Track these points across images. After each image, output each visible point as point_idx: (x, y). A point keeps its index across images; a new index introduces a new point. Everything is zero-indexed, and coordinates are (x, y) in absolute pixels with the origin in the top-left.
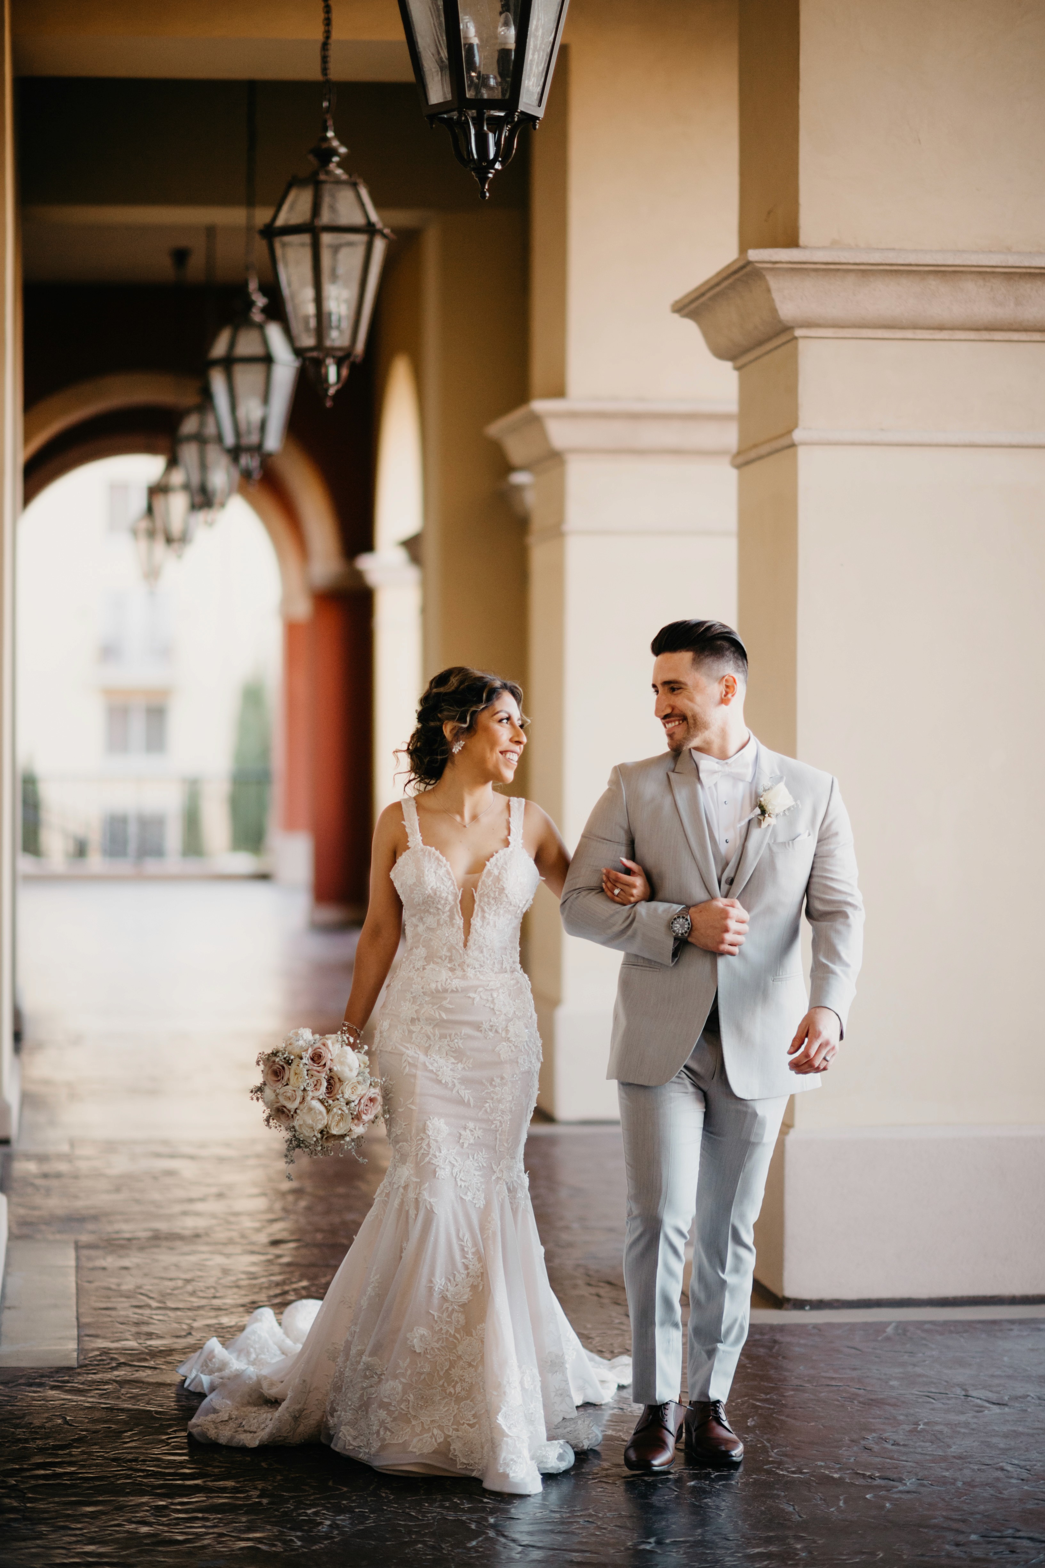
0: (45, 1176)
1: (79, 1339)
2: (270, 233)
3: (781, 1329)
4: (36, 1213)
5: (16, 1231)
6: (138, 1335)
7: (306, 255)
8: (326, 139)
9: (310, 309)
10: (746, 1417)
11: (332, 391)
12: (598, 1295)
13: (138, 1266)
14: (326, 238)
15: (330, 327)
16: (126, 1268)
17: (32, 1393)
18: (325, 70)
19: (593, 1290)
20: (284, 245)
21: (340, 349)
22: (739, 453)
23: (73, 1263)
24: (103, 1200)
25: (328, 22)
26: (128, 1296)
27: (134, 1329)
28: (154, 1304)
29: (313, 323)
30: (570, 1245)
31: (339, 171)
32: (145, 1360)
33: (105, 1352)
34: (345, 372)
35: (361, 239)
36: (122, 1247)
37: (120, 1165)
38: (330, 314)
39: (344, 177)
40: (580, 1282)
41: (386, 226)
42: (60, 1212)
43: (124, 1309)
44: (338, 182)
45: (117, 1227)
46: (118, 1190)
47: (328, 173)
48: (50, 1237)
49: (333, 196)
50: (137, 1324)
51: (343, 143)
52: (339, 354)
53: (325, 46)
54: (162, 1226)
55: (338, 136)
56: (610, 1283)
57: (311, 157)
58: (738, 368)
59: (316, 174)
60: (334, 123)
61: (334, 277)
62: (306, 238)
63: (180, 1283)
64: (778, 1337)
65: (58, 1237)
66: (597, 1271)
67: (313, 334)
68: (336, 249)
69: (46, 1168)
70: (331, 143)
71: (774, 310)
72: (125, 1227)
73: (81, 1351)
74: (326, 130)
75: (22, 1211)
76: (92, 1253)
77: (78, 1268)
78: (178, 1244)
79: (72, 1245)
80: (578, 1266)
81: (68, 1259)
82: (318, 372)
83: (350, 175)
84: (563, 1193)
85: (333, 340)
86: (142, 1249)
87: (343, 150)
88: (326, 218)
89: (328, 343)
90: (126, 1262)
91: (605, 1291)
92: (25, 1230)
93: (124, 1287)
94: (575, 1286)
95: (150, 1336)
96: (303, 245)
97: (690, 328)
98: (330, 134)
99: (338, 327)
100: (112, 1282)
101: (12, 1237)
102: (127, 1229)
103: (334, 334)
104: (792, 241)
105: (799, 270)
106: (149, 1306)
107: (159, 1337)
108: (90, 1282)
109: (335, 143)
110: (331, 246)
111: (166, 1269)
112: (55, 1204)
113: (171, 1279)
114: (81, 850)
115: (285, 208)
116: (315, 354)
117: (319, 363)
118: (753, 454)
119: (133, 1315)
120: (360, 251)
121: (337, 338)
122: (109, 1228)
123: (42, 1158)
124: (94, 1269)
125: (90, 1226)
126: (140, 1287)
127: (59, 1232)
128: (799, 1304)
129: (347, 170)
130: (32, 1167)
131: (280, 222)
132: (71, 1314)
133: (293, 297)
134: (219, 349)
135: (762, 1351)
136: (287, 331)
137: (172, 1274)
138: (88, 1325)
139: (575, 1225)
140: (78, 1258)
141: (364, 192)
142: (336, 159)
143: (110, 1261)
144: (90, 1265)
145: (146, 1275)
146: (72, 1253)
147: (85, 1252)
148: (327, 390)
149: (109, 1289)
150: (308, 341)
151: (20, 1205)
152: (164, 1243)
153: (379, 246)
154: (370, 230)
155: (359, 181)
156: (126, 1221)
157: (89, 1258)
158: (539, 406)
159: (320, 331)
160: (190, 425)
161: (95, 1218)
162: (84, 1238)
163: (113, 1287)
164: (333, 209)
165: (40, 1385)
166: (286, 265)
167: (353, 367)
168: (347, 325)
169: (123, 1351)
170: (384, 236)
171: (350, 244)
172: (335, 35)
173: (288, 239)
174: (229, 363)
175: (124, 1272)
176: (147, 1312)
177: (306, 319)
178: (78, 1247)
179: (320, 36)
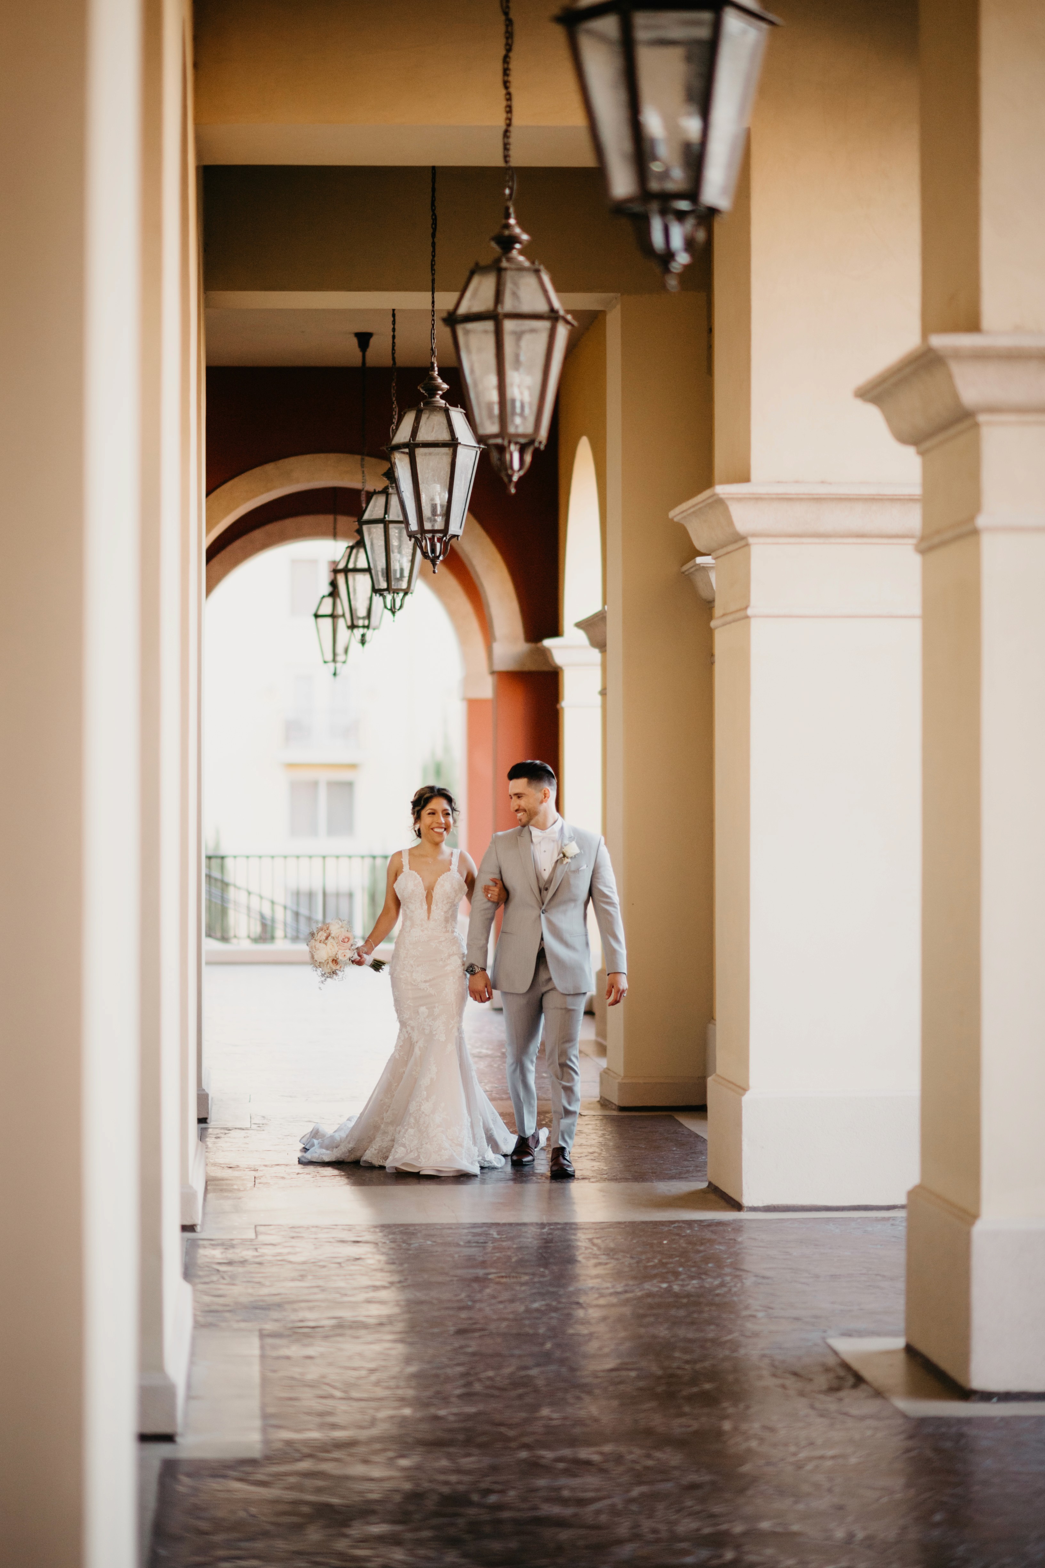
0: (230, 1263)
1: (264, 1429)
2: (453, 320)
3: (968, 1421)
4: (221, 1300)
5: (201, 1319)
6: (322, 1426)
7: (490, 342)
8: (507, 226)
9: (494, 396)
10: (932, 1512)
11: (515, 478)
12: (784, 1387)
13: (322, 1355)
14: (509, 325)
15: (514, 413)
16: (310, 1358)
17: (215, 1485)
18: (506, 157)
19: (779, 1381)
20: (467, 332)
21: (523, 436)
22: (923, 538)
23: (257, 1352)
24: (287, 1288)
25: (509, 110)
26: (311, 1385)
27: (318, 1420)
28: (338, 1394)
29: (496, 411)
30: (756, 1335)
31: (521, 258)
32: (328, 1451)
33: (289, 1443)
34: (528, 458)
35: (544, 325)
36: (307, 1336)
37: (304, 1251)
38: (513, 401)
39: (527, 264)
40: (765, 1373)
41: (568, 312)
42: (244, 1300)
43: (309, 1400)
44: (521, 269)
45: (301, 1315)
46: (302, 1277)
47: (509, 260)
48: (236, 1325)
49: (516, 284)
50: (321, 1414)
51: (525, 230)
52: (522, 441)
53: (506, 134)
54: (347, 1314)
55: (520, 223)
56: (795, 1374)
57: (493, 244)
58: (922, 453)
59: (498, 261)
60: (515, 212)
61: (517, 362)
62: (489, 325)
63: (363, 1373)
64: (965, 1429)
65: (243, 1325)
66: (783, 1362)
67: (497, 420)
68: (519, 336)
69: (231, 1255)
70: (513, 231)
71: (956, 396)
72: (309, 1315)
73: (266, 1442)
74: (508, 216)
75: (207, 1299)
76: (277, 1341)
77: (263, 1357)
78: (362, 1332)
79: (257, 1333)
80: (764, 1356)
81: (252, 1347)
82: (502, 460)
83: (533, 263)
84: (749, 1281)
85: (517, 427)
86: (326, 1337)
87: (525, 237)
88: (508, 305)
89: (511, 430)
90: (310, 1351)
91: (790, 1382)
92: (210, 1319)
93: (309, 1377)
94: (760, 1377)
95: (334, 1426)
96: (486, 332)
97: (872, 415)
98: (512, 221)
99: (522, 415)
100: (295, 1371)
101: (198, 1325)
102: (311, 1317)
103: (518, 420)
104: (973, 325)
105: (981, 356)
106: (331, 1397)
107: (343, 1428)
108: (274, 1371)
109: (517, 230)
110: (514, 333)
111: (350, 1358)
112: (239, 1292)
113: (355, 1369)
114: (266, 934)
115: (468, 294)
116: (499, 441)
117: (501, 449)
118: (936, 540)
119: (318, 1405)
120: (544, 338)
121: (521, 425)
122: (294, 1317)
123: (228, 1245)
124: (278, 1358)
125: (275, 1315)
126: (323, 1377)
127: (244, 1321)
128: (987, 1396)
129: (528, 258)
130: (217, 1254)
131: (462, 310)
132: (254, 1404)
133: (476, 385)
134: (403, 435)
135: (948, 1445)
136: (469, 417)
137: (357, 1363)
138: (273, 1416)
139: (760, 1315)
140: (262, 1347)
141: (546, 279)
142: (518, 246)
143: (295, 1350)
144: (275, 1353)
145: (330, 1364)
146: (256, 1342)
147: (269, 1341)
148: (510, 477)
149: (292, 1378)
150: (491, 428)
151: (207, 1294)
152: (349, 1332)
153: (562, 333)
154: (553, 316)
155: (542, 267)
156: (311, 1309)
157: (274, 1347)
158: (721, 490)
159: (503, 419)
160: (374, 509)
161: (279, 1306)
162: (269, 1327)
163: (298, 1376)
164: (514, 294)
165: (224, 1477)
166: (469, 351)
167: (536, 453)
168: (530, 413)
169: (306, 1442)
170: (567, 322)
171: (533, 331)
172: (515, 122)
173: (470, 326)
174: (411, 447)
175: (308, 1361)
176: (330, 1402)
177: (490, 406)
178: (262, 1335)
179: (501, 123)
